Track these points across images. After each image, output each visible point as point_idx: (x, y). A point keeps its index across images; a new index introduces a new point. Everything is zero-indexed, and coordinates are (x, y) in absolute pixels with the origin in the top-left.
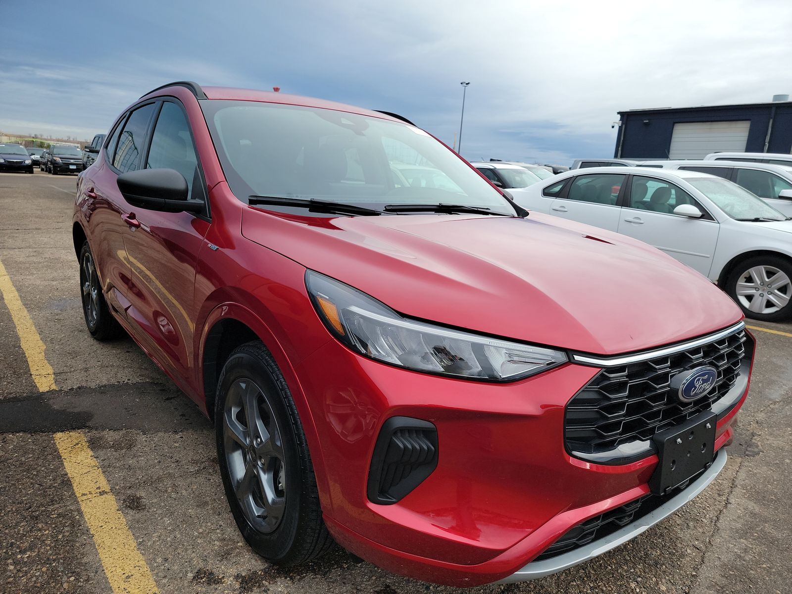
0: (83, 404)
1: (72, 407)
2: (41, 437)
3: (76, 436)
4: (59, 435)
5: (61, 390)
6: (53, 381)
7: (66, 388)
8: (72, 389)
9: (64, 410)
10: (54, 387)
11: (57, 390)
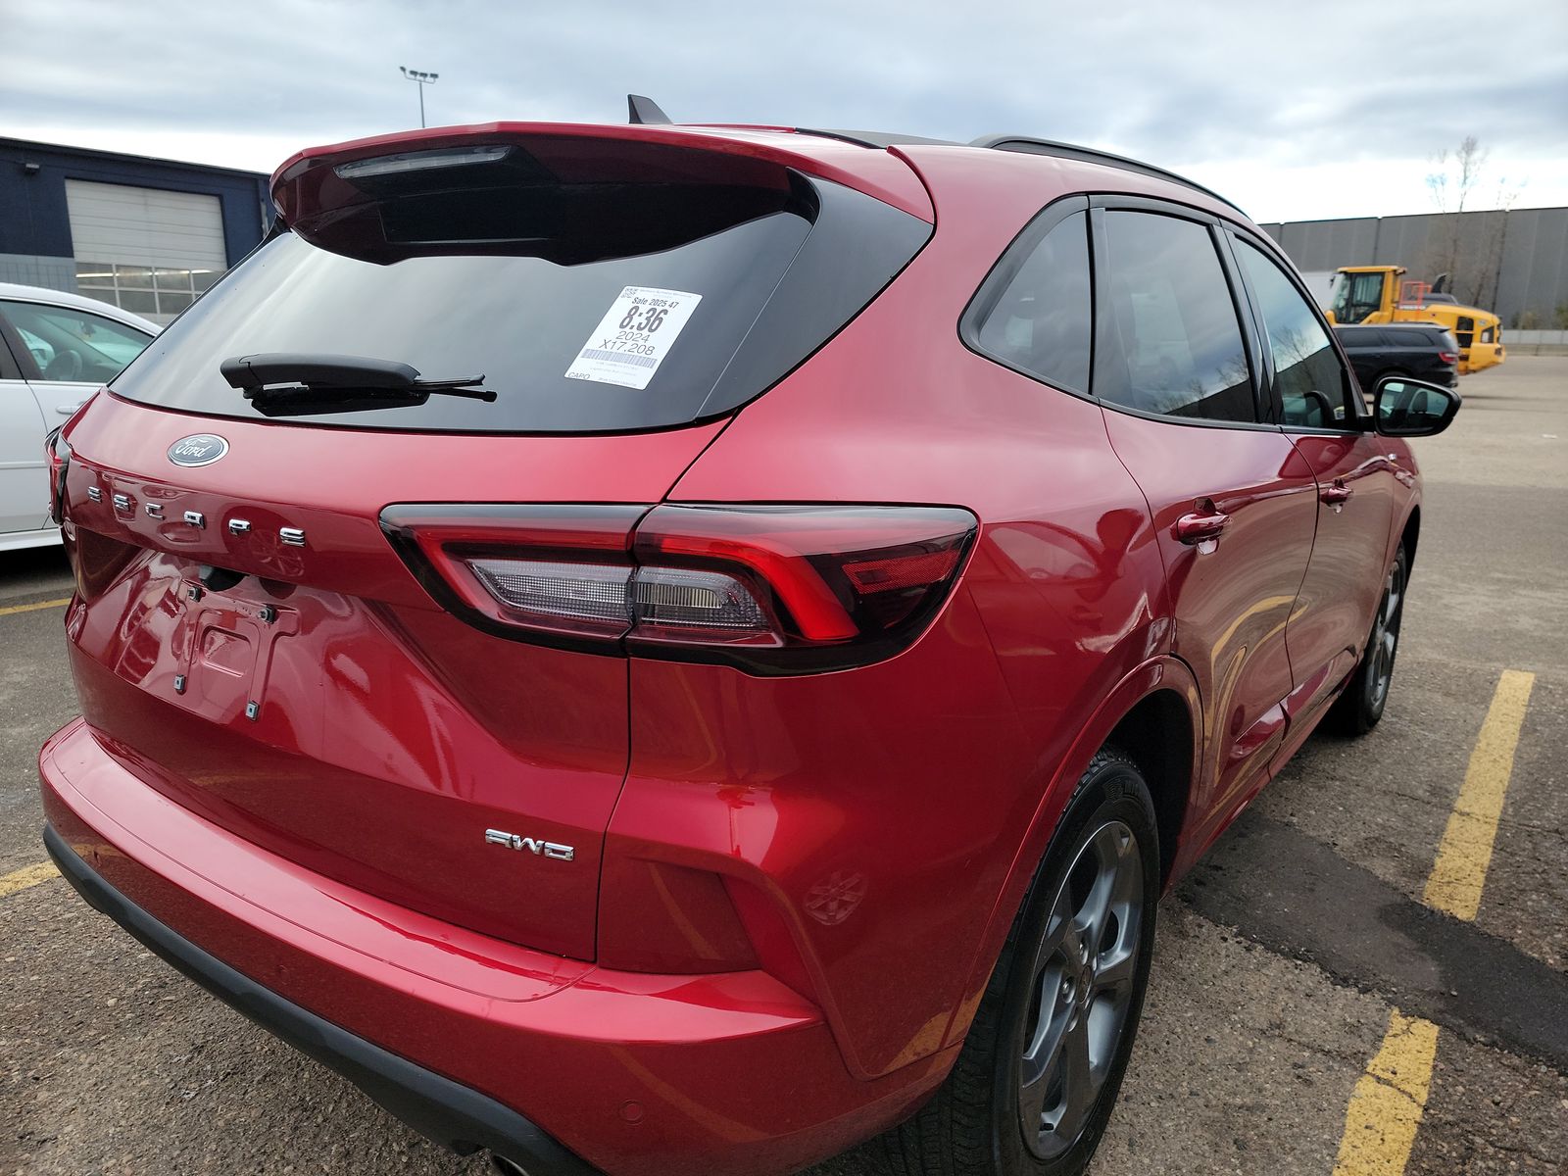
0: (1371, 944)
1: (1402, 949)
2: (1498, 927)
3: (1435, 896)
4: (1463, 914)
5: (1390, 1003)
6: (1387, 1041)
7: (1372, 1002)
8: (1365, 991)
9: (1424, 950)
10: (1398, 1022)
11: (1396, 1011)
